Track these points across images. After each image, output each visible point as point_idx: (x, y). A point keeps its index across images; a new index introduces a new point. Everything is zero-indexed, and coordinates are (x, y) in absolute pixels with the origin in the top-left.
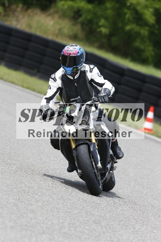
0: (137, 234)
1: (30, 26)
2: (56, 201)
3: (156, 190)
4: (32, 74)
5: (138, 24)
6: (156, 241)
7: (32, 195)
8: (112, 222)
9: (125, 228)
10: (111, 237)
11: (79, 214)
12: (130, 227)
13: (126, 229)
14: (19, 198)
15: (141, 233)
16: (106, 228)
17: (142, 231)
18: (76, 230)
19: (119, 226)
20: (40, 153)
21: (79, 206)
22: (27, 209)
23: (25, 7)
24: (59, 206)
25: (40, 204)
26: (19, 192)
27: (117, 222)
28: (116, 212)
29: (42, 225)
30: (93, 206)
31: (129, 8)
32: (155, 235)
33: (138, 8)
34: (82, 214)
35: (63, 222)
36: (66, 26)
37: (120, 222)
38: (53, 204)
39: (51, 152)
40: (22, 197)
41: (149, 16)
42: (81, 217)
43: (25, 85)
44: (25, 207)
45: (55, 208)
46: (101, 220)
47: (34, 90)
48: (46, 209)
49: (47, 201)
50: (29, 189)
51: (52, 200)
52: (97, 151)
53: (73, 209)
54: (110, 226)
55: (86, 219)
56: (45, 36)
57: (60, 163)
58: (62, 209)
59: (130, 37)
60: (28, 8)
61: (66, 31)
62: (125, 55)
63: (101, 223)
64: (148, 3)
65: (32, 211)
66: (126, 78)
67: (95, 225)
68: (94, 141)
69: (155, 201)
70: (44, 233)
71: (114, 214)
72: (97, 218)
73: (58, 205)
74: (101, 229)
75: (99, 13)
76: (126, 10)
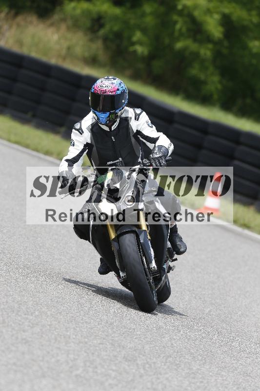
0: (194, 378)
1: (20, 43)
2: (64, 325)
3: (224, 307)
4: (24, 121)
5: (195, 40)
6: (226, 390)
7: (24, 316)
8: (154, 359)
9: (175, 369)
10: (153, 383)
11: (101, 346)
12: (183, 366)
13: (177, 370)
14: (4, 320)
15: (200, 376)
16: (144, 369)
17: (203, 372)
18: (96, 372)
19: (165, 365)
20: (38, 247)
21: (100, 333)
22: (17, 338)
23: (13, 12)
24: (68, 334)
25: (37, 329)
26: (3, 310)
27: (163, 358)
28: (160, 342)
29: (41, 364)
30: (123, 333)
31: (181, 13)
32: (223, 380)
33: (196, 13)
34: (106, 346)
35: (75, 359)
36: (79, 42)
37: (166, 359)
38: (58, 329)
39: (54, 245)
40: (8, 318)
41: (214, 27)
42: (103, 350)
43: (13, 138)
44: (12, 335)
45: (62, 337)
46: (137, 355)
47: (27, 146)
48: (47, 337)
49: (48, 325)
50: (20, 306)
51: (56, 323)
52: (149, 242)
53: (90, 337)
54: (150, 365)
55: (111, 354)
56: (44, 59)
57: (69, 264)
58: (74, 339)
59: (183, 61)
60: (17, 14)
61: (79, 50)
62: (174, 89)
63: (137, 360)
64: (211, 5)
65: (24, 341)
66: (176, 126)
67: (127, 363)
68: (144, 228)
69: (224, 325)
70: (44, 376)
71: (157, 346)
72: (130, 352)
73: (67, 331)
74: (136, 370)
75: (132, 22)
76: (175, 17)
